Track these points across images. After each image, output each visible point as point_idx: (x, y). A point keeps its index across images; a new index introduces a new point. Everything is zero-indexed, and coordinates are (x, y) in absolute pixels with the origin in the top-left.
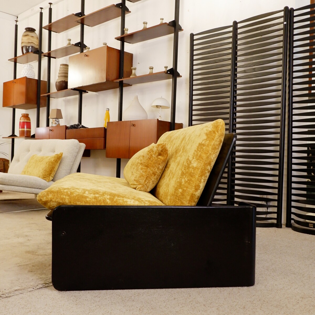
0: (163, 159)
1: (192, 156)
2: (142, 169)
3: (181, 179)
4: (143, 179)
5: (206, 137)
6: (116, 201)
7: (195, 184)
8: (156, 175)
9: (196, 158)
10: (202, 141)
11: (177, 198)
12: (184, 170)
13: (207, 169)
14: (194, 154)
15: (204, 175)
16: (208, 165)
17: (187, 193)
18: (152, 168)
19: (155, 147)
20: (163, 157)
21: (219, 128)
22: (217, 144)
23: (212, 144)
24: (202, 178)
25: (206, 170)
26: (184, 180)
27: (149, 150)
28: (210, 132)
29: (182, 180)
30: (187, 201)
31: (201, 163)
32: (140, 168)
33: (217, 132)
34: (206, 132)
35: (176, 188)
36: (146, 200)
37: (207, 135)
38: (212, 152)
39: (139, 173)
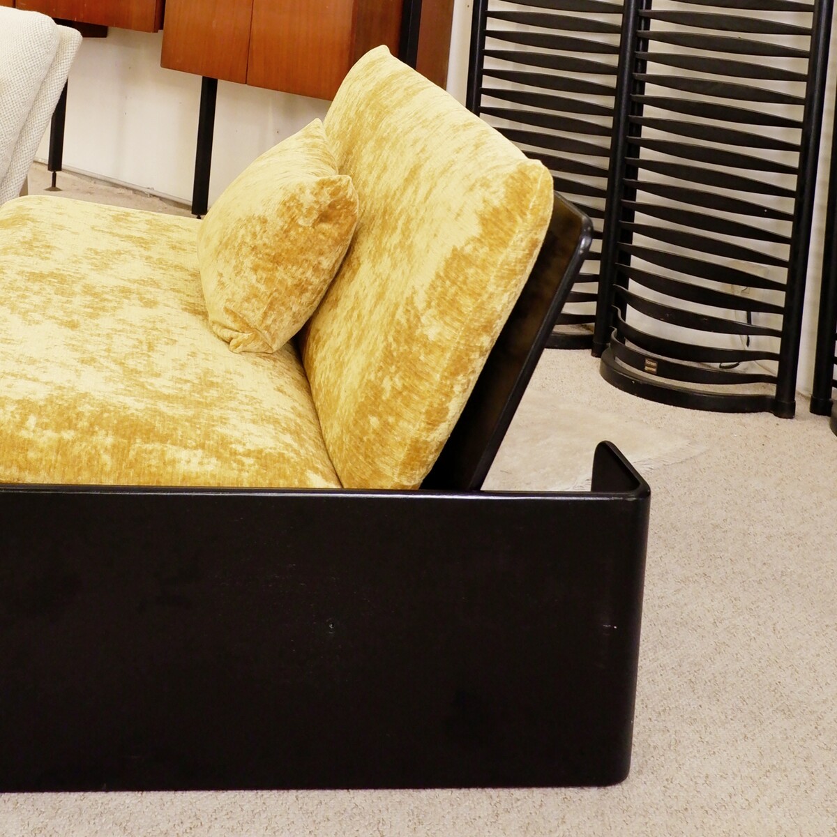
0: (336, 235)
1: (427, 293)
2: (255, 269)
3: (380, 374)
4: (258, 309)
5: (481, 232)
6: (136, 460)
7: (427, 403)
8: (306, 290)
9: (438, 305)
10: (463, 244)
11: (362, 450)
12: (394, 340)
13: (475, 346)
14: (433, 287)
15: (466, 368)
16: (479, 335)
17: (396, 436)
18: (295, 268)
19: (308, 191)
20: (337, 226)
21: (529, 201)
22: (520, 257)
23: (501, 258)
24: (456, 380)
25: (473, 351)
26: (391, 383)
27: (286, 198)
28: (496, 211)
29: (384, 382)
30: (396, 465)
31: (457, 330)
32: (250, 265)
33: (521, 217)
34: (481, 207)
35: (359, 407)
36: (249, 446)
37: (483, 225)
38: (498, 286)
39: (244, 285)
